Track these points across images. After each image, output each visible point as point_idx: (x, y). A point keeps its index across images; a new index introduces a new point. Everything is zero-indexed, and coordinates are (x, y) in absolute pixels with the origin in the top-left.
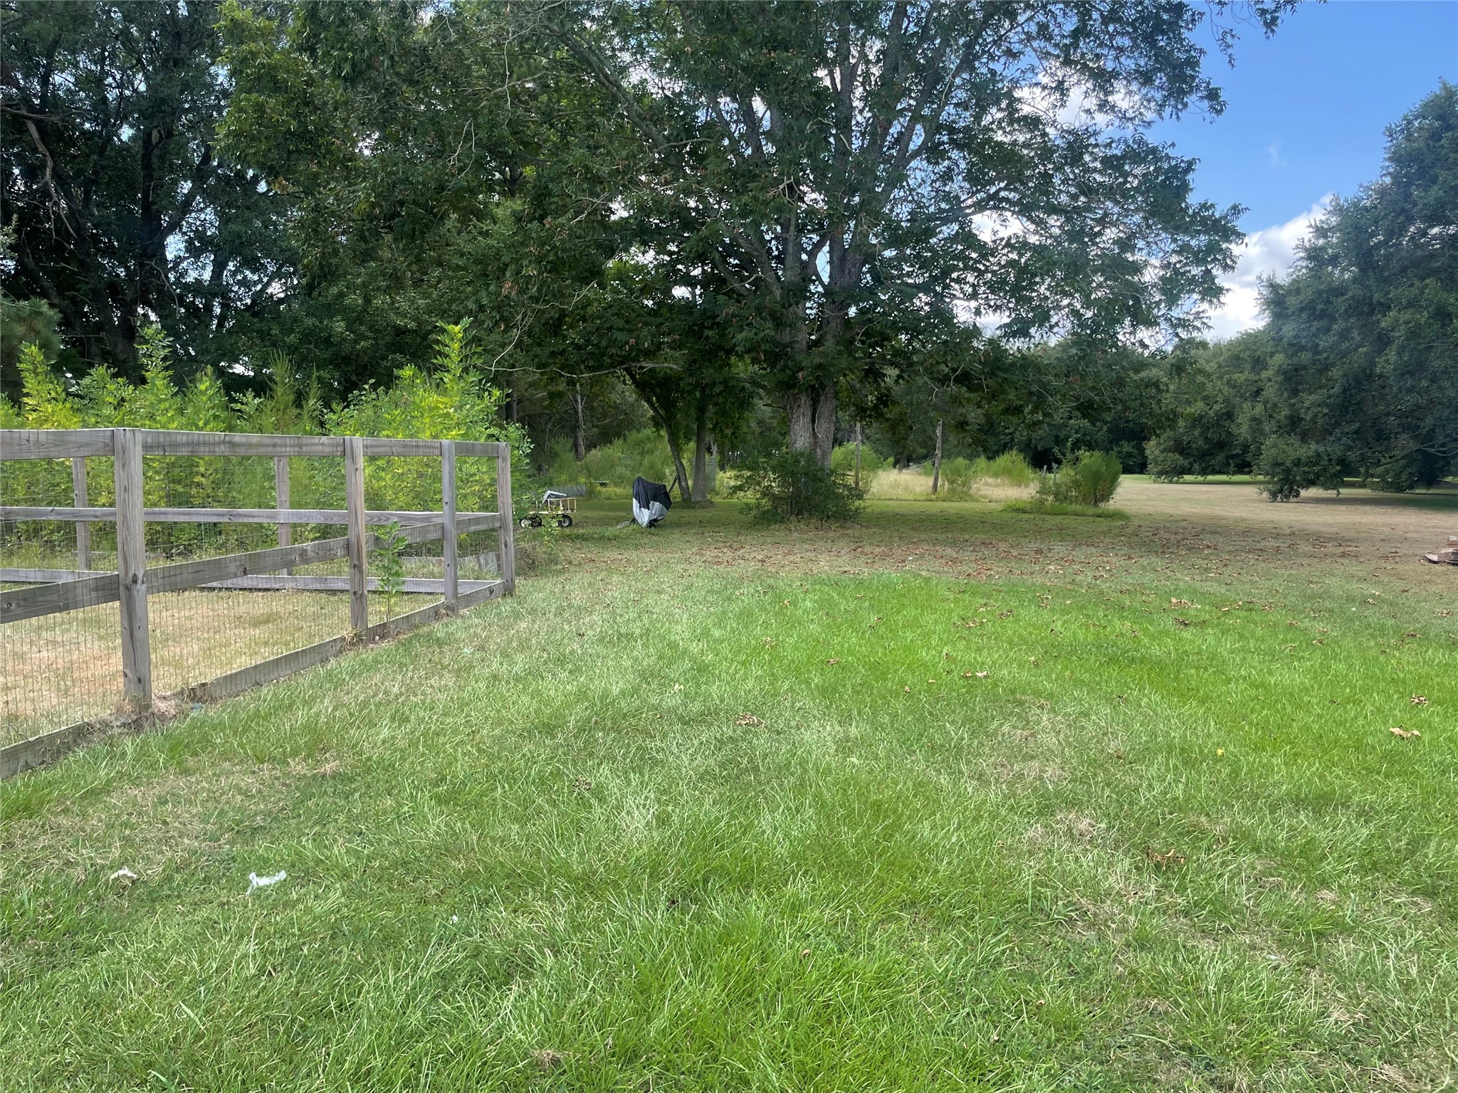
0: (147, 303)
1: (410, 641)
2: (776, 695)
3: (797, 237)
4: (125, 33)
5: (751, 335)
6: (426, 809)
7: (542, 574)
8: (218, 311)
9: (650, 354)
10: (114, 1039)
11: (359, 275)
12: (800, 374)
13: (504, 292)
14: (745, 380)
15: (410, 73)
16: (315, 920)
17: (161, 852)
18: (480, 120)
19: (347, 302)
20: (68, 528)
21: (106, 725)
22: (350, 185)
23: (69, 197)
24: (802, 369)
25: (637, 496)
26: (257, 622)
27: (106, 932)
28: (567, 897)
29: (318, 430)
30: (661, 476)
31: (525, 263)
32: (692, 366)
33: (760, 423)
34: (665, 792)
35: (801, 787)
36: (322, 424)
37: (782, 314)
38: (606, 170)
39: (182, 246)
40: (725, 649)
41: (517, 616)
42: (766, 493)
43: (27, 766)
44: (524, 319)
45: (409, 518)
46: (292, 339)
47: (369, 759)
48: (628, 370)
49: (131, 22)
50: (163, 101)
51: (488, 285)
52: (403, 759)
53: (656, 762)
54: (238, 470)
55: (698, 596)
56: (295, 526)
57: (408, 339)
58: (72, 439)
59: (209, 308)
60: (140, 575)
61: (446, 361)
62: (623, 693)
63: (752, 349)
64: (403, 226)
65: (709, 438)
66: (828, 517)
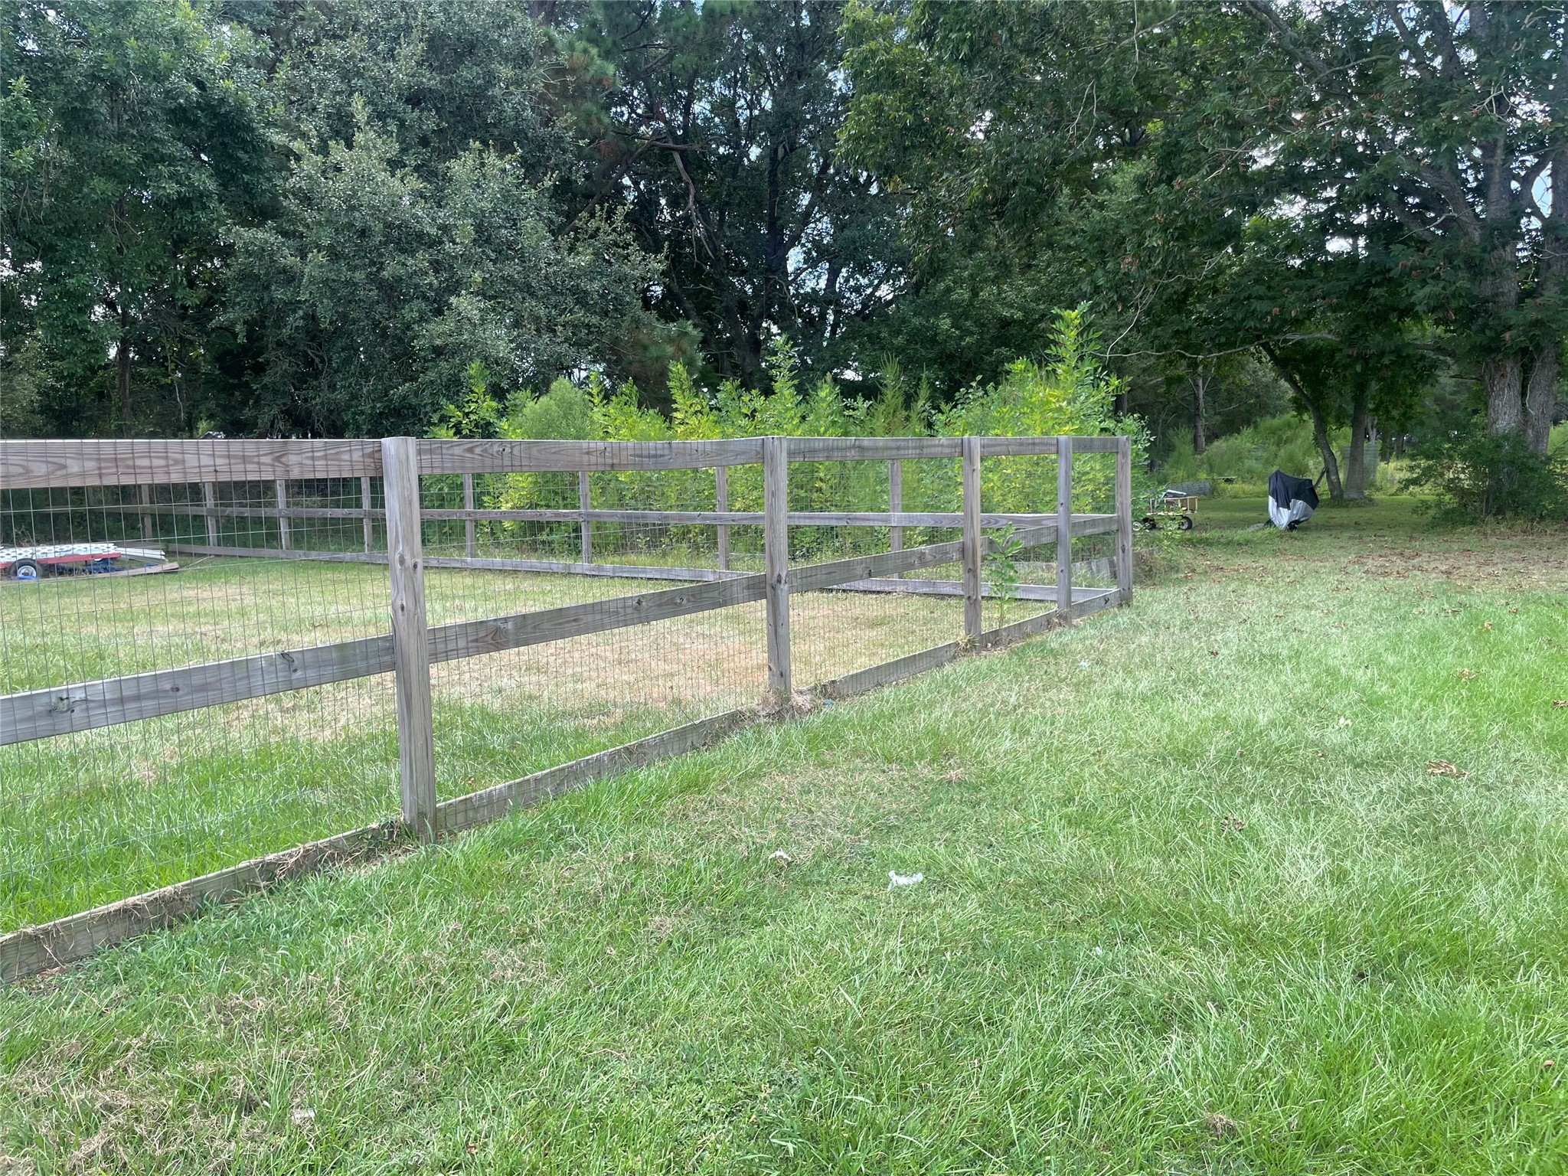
0: (770, 317)
1: (1023, 649)
2: (1480, 740)
3: (1505, 162)
4: (755, 52)
5: (1438, 289)
6: (1056, 829)
7: (1161, 584)
8: (831, 318)
9: (1297, 323)
10: (782, 1011)
11: (966, 268)
12: (1507, 335)
13: (1124, 268)
14: (1426, 347)
15: (1028, 43)
16: (954, 927)
17: (809, 839)
18: (1104, 80)
19: (954, 297)
20: (710, 532)
21: (755, 713)
22: (962, 172)
23: (706, 220)
24: (1509, 328)
25: (1275, 493)
26: (873, 624)
27: (769, 908)
28: (1225, 949)
29: (926, 432)
30: (1302, 469)
31: (1149, 232)
32: (1352, 335)
33: (1439, 400)
34: (1336, 844)
35: (1528, 861)
36: (930, 425)
37: (1482, 260)
38: (1251, 112)
39: (801, 257)
40: (1403, 680)
41: (1138, 629)
42: (1452, 487)
43: (693, 747)
44: (1145, 297)
45: (1019, 521)
46: (900, 340)
47: (992, 770)
48: (1265, 346)
49: (759, 40)
50: (788, 115)
51: (1105, 263)
52: (1027, 774)
53: (1321, 809)
54: (854, 475)
55: (1363, 613)
56: (904, 529)
57: (1014, 330)
58: (731, 448)
59: (823, 316)
60: (783, 576)
61: (1061, 351)
62: (1273, 723)
63: (1437, 307)
64: (1015, 209)
65: (1369, 420)
66: (1542, 517)
